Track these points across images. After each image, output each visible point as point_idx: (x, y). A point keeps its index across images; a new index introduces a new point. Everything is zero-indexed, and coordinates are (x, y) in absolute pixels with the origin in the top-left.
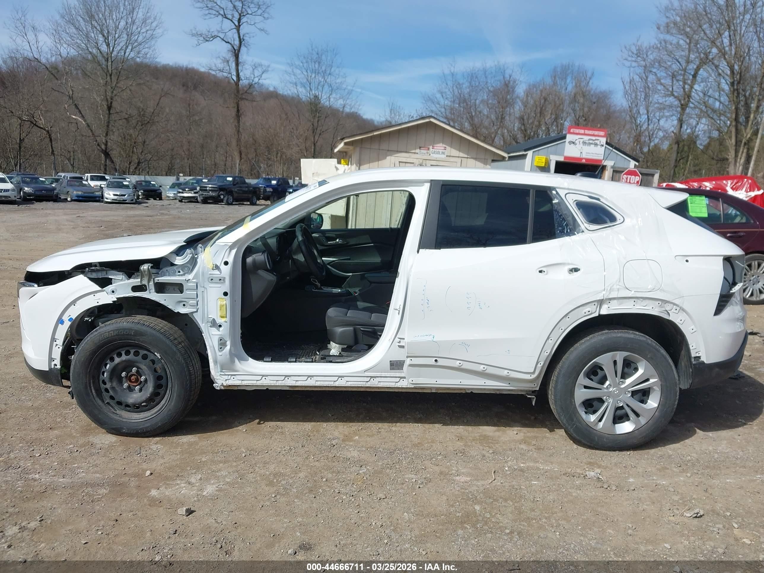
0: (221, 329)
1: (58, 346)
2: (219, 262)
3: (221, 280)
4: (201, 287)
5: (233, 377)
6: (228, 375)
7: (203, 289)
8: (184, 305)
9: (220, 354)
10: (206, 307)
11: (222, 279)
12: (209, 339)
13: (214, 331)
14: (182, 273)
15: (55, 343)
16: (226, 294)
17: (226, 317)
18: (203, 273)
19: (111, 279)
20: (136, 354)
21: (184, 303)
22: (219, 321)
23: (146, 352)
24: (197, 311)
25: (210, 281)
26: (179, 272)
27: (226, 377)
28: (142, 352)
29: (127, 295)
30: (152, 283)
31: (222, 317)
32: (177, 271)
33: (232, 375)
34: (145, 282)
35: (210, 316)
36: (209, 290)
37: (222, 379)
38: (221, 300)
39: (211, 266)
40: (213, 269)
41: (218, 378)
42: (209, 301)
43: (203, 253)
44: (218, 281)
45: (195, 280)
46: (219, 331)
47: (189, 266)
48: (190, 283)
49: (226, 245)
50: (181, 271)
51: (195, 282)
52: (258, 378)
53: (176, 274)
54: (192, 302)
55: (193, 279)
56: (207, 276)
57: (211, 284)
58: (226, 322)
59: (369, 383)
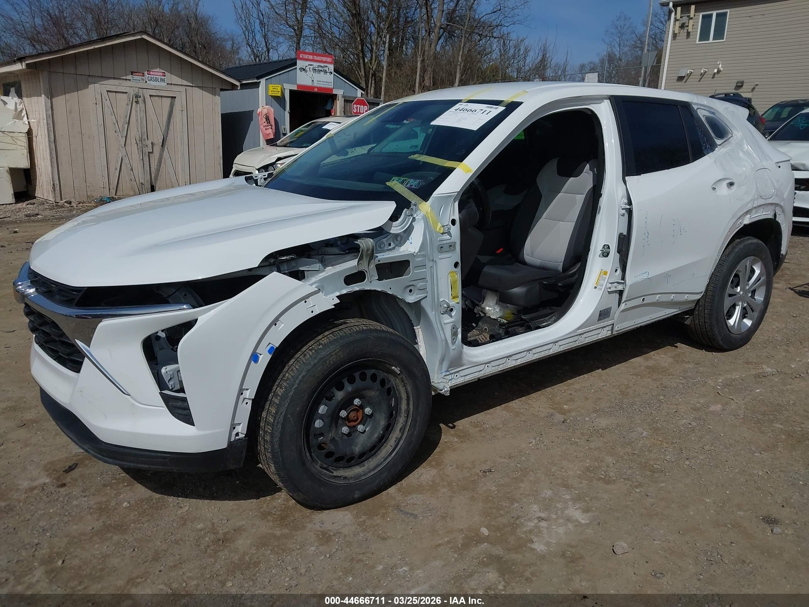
0: (453, 314)
1: (245, 402)
2: (448, 222)
3: (451, 246)
4: (430, 260)
5: (456, 374)
6: (452, 374)
7: (431, 264)
8: (411, 291)
9: (453, 347)
10: (435, 287)
11: (453, 244)
12: (441, 331)
13: (447, 319)
14: (393, 245)
15: (242, 397)
16: (456, 265)
17: (458, 296)
18: (431, 240)
20: (363, 377)
21: (410, 288)
22: (452, 303)
23: (373, 371)
24: (426, 297)
25: (439, 249)
26: (390, 245)
27: (449, 377)
28: (369, 372)
29: (344, 292)
30: (372, 266)
31: (454, 298)
32: (387, 244)
34: (364, 267)
35: (441, 300)
36: (439, 262)
37: (445, 380)
38: (452, 275)
39: (440, 229)
40: (442, 234)
41: (440, 381)
42: (439, 278)
43: (418, 212)
44: (448, 249)
45: (423, 253)
46: (451, 317)
47: (402, 234)
48: (418, 258)
49: (450, 196)
50: (392, 243)
51: (423, 255)
52: (481, 367)
53: (386, 248)
54: (420, 284)
55: (419, 251)
56: (436, 244)
57: (440, 254)
58: (458, 303)
59: (577, 342)
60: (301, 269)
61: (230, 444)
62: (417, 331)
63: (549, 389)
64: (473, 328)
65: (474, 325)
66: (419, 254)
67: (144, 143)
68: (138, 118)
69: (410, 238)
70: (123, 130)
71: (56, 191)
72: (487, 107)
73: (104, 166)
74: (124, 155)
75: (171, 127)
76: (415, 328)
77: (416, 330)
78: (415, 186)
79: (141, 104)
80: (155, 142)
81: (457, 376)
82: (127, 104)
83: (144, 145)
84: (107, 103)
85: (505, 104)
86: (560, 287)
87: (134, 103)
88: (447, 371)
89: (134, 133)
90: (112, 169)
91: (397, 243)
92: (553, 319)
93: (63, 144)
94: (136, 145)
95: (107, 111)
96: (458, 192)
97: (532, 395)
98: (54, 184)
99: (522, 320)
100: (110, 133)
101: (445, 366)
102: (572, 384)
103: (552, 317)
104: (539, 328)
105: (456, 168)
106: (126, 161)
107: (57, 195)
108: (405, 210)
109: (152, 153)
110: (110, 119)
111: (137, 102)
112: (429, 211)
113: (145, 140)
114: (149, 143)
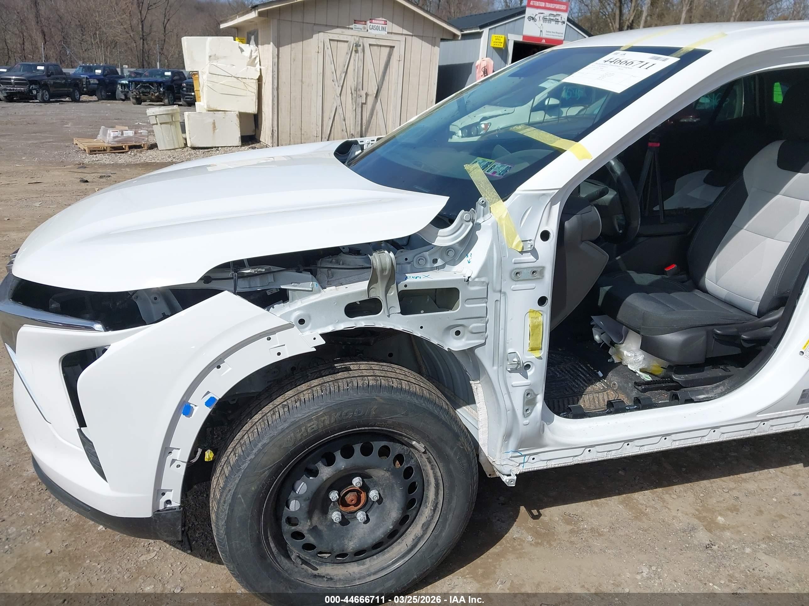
0: (530, 372)
1: (176, 463)
2: (534, 234)
3: (536, 273)
4: (495, 291)
5: (533, 456)
6: (525, 455)
7: (497, 296)
8: (458, 333)
9: (526, 421)
10: (502, 332)
11: (539, 270)
12: (506, 396)
13: (517, 379)
14: (440, 262)
15: (169, 458)
16: (542, 301)
17: (541, 349)
18: (500, 262)
19: (285, 290)
20: (367, 450)
21: (457, 329)
22: (530, 357)
23: (383, 443)
24: (484, 344)
25: (513, 276)
26: (435, 261)
27: (521, 460)
28: (377, 445)
29: (341, 327)
30: (393, 293)
31: (533, 349)
32: (430, 260)
33: (530, 455)
34: (378, 293)
35: (510, 350)
36: (510, 294)
37: (513, 463)
38: (533, 315)
39: (517, 246)
40: (522, 252)
41: (505, 463)
42: (509, 318)
43: (488, 216)
44: (530, 276)
45: (483, 279)
46: (526, 377)
47: (457, 247)
48: (474, 286)
49: (544, 195)
50: (439, 260)
51: (483, 282)
52: (578, 451)
53: (428, 266)
54: (475, 325)
55: (478, 276)
56: (509, 267)
57: (515, 282)
58: (540, 358)
59: (755, 431)
60: (282, 287)
61: (157, 513)
62: (474, 387)
63: (705, 483)
64: (599, 379)
65: (600, 374)
66: (477, 280)
67: (358, 92)
68: (355, 68)
69: (469, 254)
70: (340, 79)
71: (274, 137)
72: (652, 58)
73: (319, 115)
74: (339, 104)
75: (387, 78)
76: (471, 382)
77: (473, 385)
78: (500, 174)
79: (360, 54)
80: (370, 92)
81: (533, 459)
82: (347, 53)
83: (358, 95)
84: (328, 52)
85: (681, 53)
86: (745, 340)
87: (353, 52)
88: (516, 451)
89: (351, 82)
90: (326, 119)
91: (448, 259)
92: (719, 390)
93: (284, 90)
94: (351, 95)
95: (328, 59)
96: (561, 190)
97: (675, 487)
98: (273, 130)
99: (673, 381)
100: (328, 82)
101: (513, 443)
102: (745, 480)
103: (717, 387)
104: (690, 401)
105: (566, 151)
106: (340, 111)
107: (274, 141)
108: (463, 211)
109: (365, 104)
110: (329, 68)
111: (356, 51)
112: (504, 216)
113: (359, 90)
114: (363, 93)
